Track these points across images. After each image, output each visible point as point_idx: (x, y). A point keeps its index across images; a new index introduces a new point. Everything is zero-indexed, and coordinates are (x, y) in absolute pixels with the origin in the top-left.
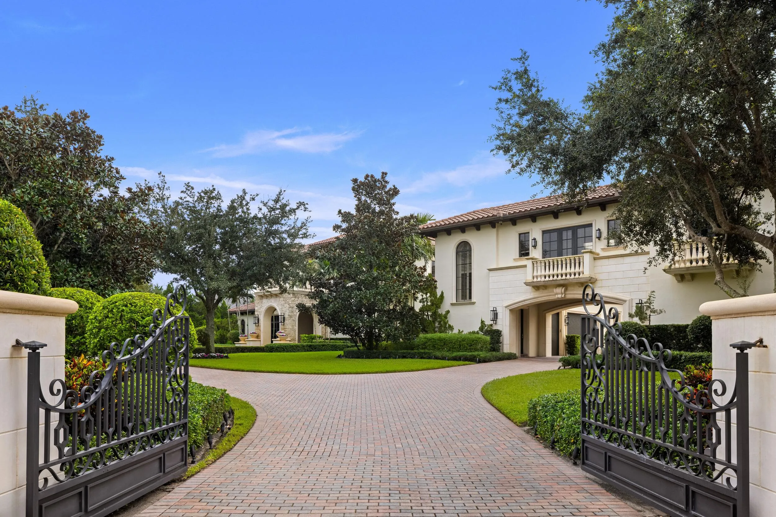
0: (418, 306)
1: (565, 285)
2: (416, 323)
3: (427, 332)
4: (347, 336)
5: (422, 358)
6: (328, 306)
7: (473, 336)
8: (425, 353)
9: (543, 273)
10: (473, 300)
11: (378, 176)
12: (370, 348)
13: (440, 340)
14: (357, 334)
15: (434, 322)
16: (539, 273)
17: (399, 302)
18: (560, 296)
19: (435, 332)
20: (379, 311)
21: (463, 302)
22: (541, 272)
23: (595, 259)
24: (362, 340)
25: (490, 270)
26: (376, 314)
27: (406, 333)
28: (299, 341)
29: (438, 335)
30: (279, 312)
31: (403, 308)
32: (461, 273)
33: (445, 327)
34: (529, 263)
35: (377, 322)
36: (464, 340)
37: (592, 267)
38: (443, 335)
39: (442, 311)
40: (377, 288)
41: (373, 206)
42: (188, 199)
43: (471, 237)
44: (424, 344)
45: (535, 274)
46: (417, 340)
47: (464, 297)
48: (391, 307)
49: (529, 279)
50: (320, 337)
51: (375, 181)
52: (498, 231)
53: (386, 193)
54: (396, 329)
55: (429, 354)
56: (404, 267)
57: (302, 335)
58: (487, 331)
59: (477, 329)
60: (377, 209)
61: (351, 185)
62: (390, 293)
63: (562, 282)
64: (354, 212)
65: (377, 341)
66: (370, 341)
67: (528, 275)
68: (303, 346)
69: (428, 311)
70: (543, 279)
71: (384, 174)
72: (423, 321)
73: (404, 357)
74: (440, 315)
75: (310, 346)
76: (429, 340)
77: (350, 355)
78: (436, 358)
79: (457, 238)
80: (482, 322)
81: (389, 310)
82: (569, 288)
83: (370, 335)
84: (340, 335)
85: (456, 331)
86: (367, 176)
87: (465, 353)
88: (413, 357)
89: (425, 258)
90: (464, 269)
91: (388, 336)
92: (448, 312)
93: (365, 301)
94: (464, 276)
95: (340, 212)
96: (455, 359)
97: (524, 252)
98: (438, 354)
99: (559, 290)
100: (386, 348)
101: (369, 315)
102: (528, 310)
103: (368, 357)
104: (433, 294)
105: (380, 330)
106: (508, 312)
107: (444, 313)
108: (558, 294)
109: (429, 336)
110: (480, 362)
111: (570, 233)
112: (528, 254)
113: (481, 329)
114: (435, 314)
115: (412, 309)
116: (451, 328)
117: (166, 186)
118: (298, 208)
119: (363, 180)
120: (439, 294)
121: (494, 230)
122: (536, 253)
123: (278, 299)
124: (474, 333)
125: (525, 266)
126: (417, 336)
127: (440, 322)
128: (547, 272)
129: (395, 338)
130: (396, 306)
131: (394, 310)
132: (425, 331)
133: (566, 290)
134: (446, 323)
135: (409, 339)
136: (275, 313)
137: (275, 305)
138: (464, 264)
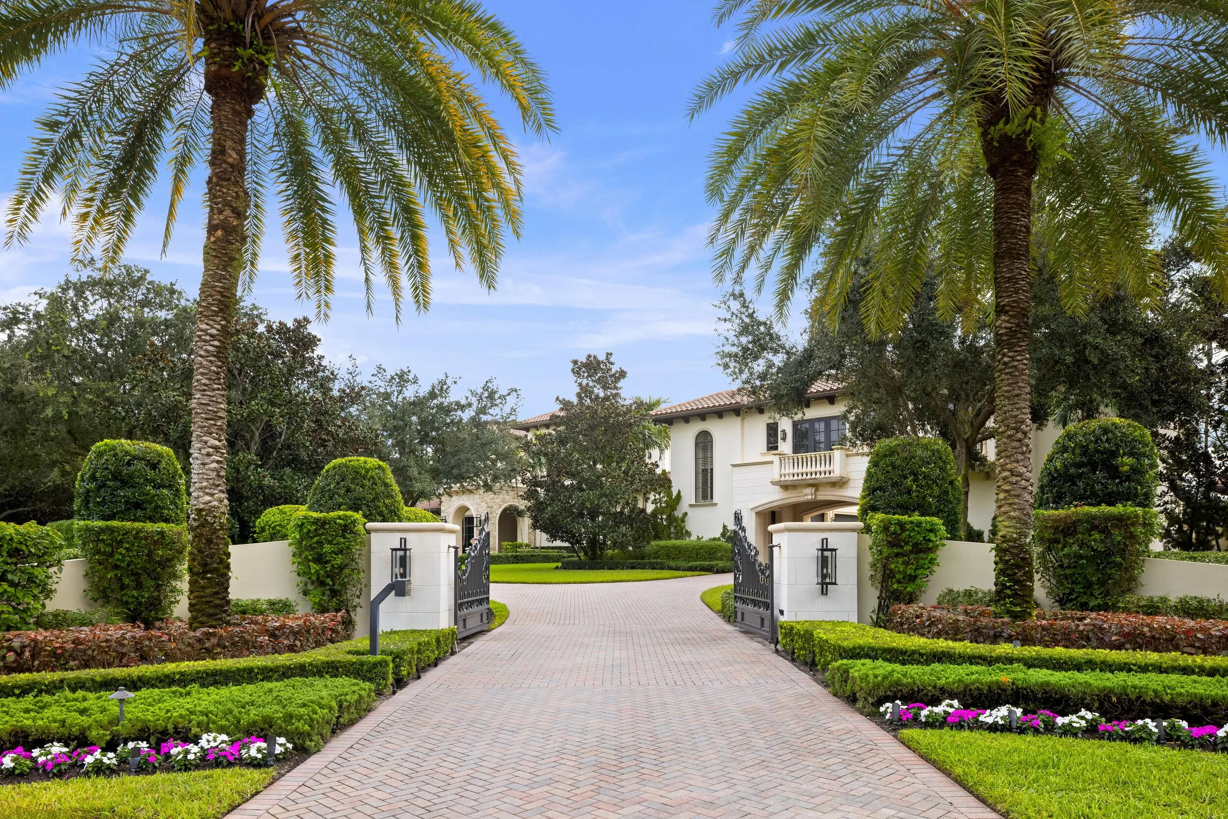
0: (650, 508)
1: (816, 486)
2: (647, 528)
3: (660, 539)
4: (567, 544)
5: (654, 568)
6: (544, 509)
7: (713, 543)
8: (657, 563)
9: (791, 471)
10: (715, 500)
11: (602, 357)
12: (594, 557)
13: (675, 547)
14: (578, 542)
15: (669, 526)
16: (787, 471)
17: (628, 504)
18: (809, 497)
19: (670, 538)
20: (603, 514)
21: (702, 502)
22: (789, 470)
23: (847, 456)
24: (584, 549)
25: (734, 466)
26: (600, 518)
27: (635, 540)
28: (500, 551)
29: (673, 542)
30: (473, 512)
31: (632, 511)
32: (701, 467)
33: (683, 533)
34: (776, 459)
35: (602, 527)
36: (701, 548)
37: (844, 465)
38: (678, 542)
39: (678, 514)
40: (602, 488)
41: (596, 390)
42: (379, 383)
43: (714, 427)
44: (656, 553)
45: (783, 472)
46: (648, 548)
47: (705, 497)
48: (618, 510)
49: (776, 478)
50: (527, 545)
51: (599, 363)
52: (743, 420)
53: (611, 376)
54: (624, 535)
55: (662, 564)
56: (633, 462)
57: (504, 543)
58: (729, 537)
59: (718, 535)
60: (602, 395)
61: (571, 366)
62: (616, 494)
63: (812, 482)
64: (575, 400)
65: (601, 549)
66: (593, 550)
67: (774, 472)
68: (507, 557)
69: (662, 514)
70: (791, 478)
71: (609, 355)
72: (655, 526)
73: (633, 568)
74: (676, 519)
75: (516, 557)
76: (663, 548)
77: (568, 566)
78: (670, 568)
79: (696, 427)
80: (725, 527)
81: (616, 514)
82: (821, 488)
83: (593, 543)
84: (558, 543)
85: (694, 538)
86: (589, 356)
87: (702, 563)
88: (643, 567)
89: (659, 447)
90: (705, 463)
91: (615, 544)
92: (686, 514)
93: (588, 505)
94: (705, 471)
95: (557, 399)
96: (691, 569)
97: (772, 446)
98: (672, 563)
99: (809, 491)
100: (612, 558)
101: (593, 519)
102: (780, 512)
103: (592, 568)
104: (669, 494)
105: (605, 537)
106: (754, 515)
107: (680, 516)
108: (807, 495)
109: (662, 543)
110: (718, 572)
111: (822, 425)
112: (776, 448)
113: (723, 535)
114: (671, 519)
115: (643, 510)
116: (688, 534)
117: (358, 370)
118: (509, 394)
119: (585, 361)
120: (675, 494)
121: (739, 419)
122: (786, 447)
123: (472, 496)
124: (714, 539)
125: (772, 462)
126: (648, 543)
127: (676, 527)
128: (796, 471)
129: (623, 547)
130: (623, 508)
131: (622, 513)
132: (657, 537)
133: (817, 490)
134: (682, 529)
135: (639, 547)
136: (467, 514)
137: (468, 505)
138: (705, 458)
